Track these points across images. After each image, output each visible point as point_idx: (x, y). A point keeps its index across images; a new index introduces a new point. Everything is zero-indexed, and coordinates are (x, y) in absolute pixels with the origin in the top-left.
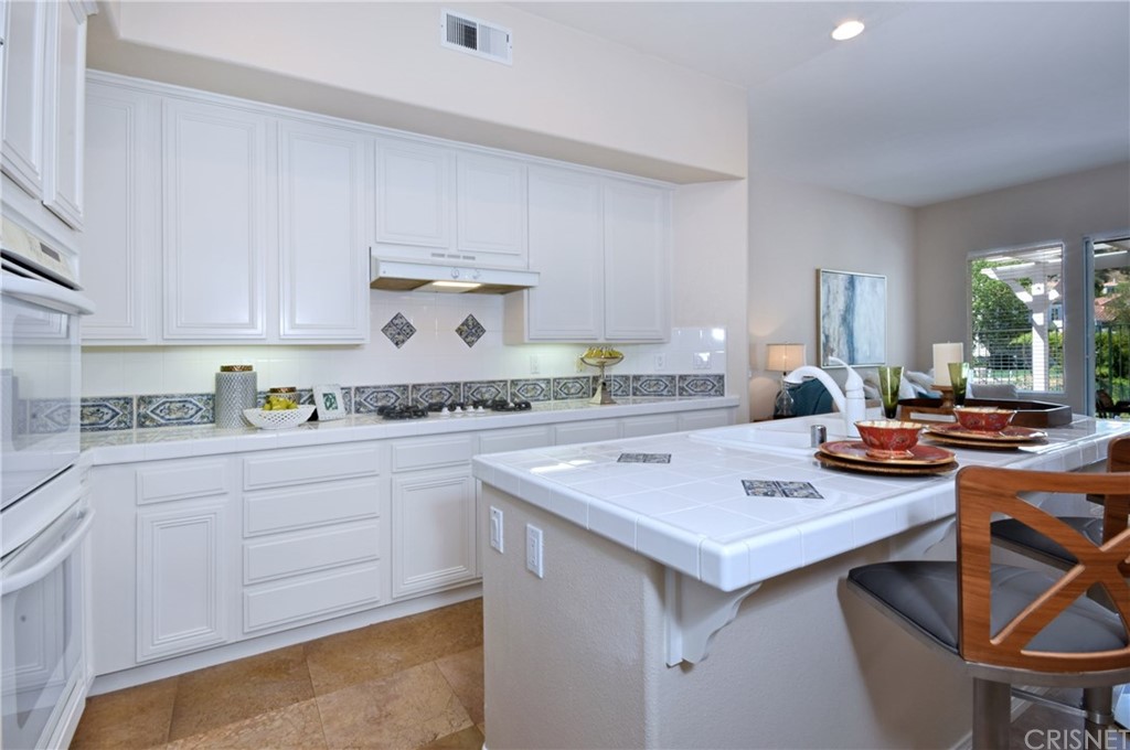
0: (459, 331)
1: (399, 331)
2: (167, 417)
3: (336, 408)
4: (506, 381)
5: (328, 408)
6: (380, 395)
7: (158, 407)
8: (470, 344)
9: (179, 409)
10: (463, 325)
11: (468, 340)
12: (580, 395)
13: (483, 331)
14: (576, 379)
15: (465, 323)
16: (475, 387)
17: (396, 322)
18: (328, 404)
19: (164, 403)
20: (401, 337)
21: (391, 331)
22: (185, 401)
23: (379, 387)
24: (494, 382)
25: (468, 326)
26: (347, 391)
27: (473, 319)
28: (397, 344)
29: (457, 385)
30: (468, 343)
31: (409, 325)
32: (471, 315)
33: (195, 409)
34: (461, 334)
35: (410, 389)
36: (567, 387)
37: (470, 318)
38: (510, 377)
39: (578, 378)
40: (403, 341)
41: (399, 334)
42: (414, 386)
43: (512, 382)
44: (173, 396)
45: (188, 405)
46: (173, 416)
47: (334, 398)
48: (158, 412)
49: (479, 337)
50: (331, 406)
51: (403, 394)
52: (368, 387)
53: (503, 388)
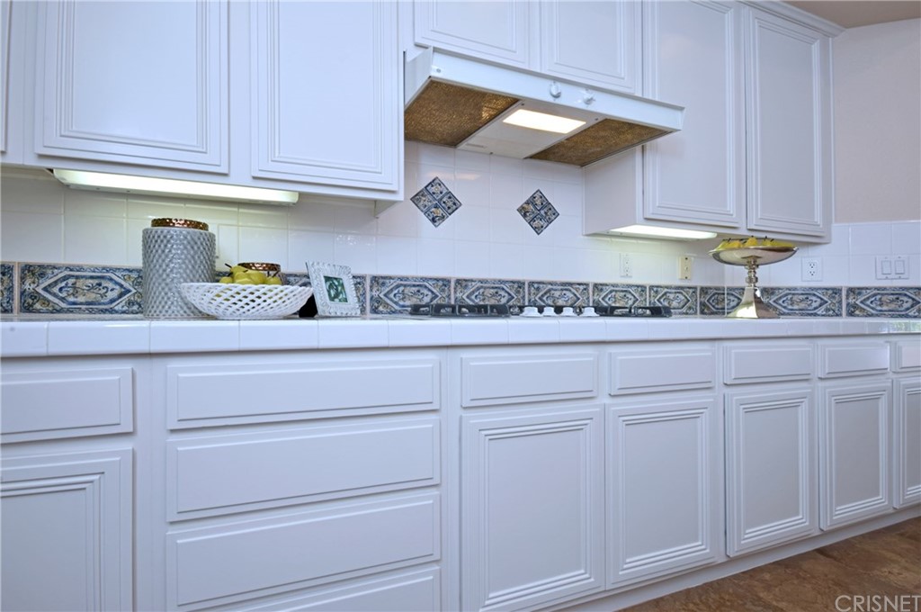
0: (523, 211)
1: (438, 204)
2: (72, 299)
3: (346, 300)
4: (587, 285)
5: (332, 299)
6: (407, 290)
7: (56, 283)
8: (538, 230)
9: (91, 288)
10: (527, 203)
11: (535, 224)
12: (684, 310)
13: (556, 214)
14: (680, 288)
15: (531, 201)
16: (545, 288)
17: (432, 189)
18: (333, 293)
19: (65, 278)
20: (440, 212)
21: (426, 201)
22: (103, 278)
23: (407, 279)
24: (571, 284)
25: (535, 205)
26: (359, 281)
27: (542, 196)
28: (433, 220)
29: (520, 284)
30: (535, 229)
31: (451, 196)
32: (538, 191)
33: (118, 290)
34: (525, 216)
35: (453, 284)
36: (668, 299)
37: (538, 195)
38: (592, 279)
39: (682, 288)
40: (443, 218)
41: (436, 207)
42: (458, 281)
43: (596, 285)
44: (80, 269)
45: (105, 283)
46: (81, 299)
47: (342, 285)
48: (56, 290)
49: (550, 221)
50: (337, 296)
51: (443, 291)
52: (391, 278)
53: (582, 294)
